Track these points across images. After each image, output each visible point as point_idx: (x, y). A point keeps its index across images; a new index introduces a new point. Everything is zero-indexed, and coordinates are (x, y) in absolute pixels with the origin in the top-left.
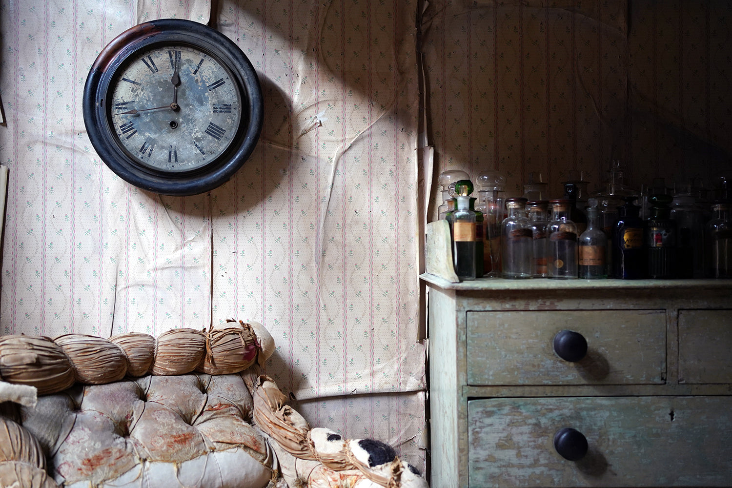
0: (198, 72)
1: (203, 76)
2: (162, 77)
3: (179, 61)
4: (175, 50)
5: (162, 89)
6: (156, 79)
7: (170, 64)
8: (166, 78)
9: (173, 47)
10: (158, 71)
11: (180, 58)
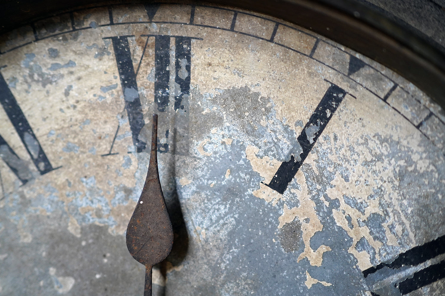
0: (300, 177)
1: (334, 204)
2: (75, 210)
3: (178, 104)
4: (155, 28)
5: (70, 283)
6: (36, 220)
7: (125, 124)
8: (98, 214)
9: (141, 15)
10: (48, 168)
11: (185, 85)
